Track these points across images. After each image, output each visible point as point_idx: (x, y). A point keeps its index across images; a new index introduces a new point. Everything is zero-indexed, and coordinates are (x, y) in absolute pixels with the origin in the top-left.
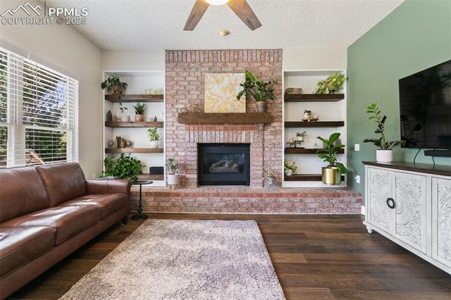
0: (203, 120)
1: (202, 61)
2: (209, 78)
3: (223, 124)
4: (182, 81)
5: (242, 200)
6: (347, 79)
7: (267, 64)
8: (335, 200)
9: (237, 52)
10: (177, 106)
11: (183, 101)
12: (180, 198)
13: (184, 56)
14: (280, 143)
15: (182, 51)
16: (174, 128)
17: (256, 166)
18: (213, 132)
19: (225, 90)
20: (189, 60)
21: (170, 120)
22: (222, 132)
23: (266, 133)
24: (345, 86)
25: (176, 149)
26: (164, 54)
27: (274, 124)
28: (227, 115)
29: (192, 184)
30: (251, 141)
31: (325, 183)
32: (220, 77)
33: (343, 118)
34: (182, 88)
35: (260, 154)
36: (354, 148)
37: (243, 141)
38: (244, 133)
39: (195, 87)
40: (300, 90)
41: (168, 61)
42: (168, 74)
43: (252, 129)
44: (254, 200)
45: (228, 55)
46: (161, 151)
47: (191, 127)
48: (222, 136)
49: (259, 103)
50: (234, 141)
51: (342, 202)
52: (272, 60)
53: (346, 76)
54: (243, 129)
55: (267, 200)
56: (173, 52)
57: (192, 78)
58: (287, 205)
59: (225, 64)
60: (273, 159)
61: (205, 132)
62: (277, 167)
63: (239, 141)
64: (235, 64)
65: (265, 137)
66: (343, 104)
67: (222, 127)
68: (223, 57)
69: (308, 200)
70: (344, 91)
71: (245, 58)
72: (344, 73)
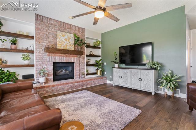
0: (58, 52)
1: (55, 24)
2: (59, 33)
3: (65, 54)
4: (45, 31)
5: (76, 84)
6: (102, 43)
7: (80, 33)
8: (101, 80)
9: (70, 25)
10: (42, 44)
11: (46, 41)
12: (50, 88)
13: (46, 20)
14: (85, 62)
15: (45, 17)
16: (41, 55)
17: (77, 71)
18: (61, 57)
19: (66, 40)
20: (49, 22)
21: (38, 50)
22: (64, 57)
23: (80, 58)
24: (101, 45)
25: (42, 65)
26: (34, 15)
27: (83, 55)
28: (68, 50)
29: (51, 81)
30: (76, 61)
31: (98, 75)
32: (64, 34)
33: (100, 55)
34: (45, 35)
35: (78, 66)
36: (104, 64)
37: (73, 61)
38: (73, 58)
39: (52, 36)
40: (89, 44)
41: (36, 20)
42: (37, 26)
43: (76, 57)
44: (80, 83)
45: (66, 25)
46: (33, 66)
47: (50, 54)
48: (64, 59)
49: (79, 47)
50: (69, 61)
51: (103, 80)
52: (82, 31)
53: (101, 42)
54: (73, 56)
55: (84, 83)
56: (40, 16)
57: (50, 31)
58: (90, 83)
59: (65, 29)
60: (82, 68)
61: (57, 57)
62: (83, 71)
63: (71, 61)
64: (69, 30)
65: (80, 60)
66: (100, 50)
67: (64, 55)
68: (64, 26)
69: (95, 81)
70: (100, 46)
71: (73, 28)
72: (101, 41)
